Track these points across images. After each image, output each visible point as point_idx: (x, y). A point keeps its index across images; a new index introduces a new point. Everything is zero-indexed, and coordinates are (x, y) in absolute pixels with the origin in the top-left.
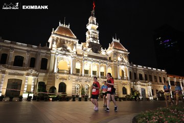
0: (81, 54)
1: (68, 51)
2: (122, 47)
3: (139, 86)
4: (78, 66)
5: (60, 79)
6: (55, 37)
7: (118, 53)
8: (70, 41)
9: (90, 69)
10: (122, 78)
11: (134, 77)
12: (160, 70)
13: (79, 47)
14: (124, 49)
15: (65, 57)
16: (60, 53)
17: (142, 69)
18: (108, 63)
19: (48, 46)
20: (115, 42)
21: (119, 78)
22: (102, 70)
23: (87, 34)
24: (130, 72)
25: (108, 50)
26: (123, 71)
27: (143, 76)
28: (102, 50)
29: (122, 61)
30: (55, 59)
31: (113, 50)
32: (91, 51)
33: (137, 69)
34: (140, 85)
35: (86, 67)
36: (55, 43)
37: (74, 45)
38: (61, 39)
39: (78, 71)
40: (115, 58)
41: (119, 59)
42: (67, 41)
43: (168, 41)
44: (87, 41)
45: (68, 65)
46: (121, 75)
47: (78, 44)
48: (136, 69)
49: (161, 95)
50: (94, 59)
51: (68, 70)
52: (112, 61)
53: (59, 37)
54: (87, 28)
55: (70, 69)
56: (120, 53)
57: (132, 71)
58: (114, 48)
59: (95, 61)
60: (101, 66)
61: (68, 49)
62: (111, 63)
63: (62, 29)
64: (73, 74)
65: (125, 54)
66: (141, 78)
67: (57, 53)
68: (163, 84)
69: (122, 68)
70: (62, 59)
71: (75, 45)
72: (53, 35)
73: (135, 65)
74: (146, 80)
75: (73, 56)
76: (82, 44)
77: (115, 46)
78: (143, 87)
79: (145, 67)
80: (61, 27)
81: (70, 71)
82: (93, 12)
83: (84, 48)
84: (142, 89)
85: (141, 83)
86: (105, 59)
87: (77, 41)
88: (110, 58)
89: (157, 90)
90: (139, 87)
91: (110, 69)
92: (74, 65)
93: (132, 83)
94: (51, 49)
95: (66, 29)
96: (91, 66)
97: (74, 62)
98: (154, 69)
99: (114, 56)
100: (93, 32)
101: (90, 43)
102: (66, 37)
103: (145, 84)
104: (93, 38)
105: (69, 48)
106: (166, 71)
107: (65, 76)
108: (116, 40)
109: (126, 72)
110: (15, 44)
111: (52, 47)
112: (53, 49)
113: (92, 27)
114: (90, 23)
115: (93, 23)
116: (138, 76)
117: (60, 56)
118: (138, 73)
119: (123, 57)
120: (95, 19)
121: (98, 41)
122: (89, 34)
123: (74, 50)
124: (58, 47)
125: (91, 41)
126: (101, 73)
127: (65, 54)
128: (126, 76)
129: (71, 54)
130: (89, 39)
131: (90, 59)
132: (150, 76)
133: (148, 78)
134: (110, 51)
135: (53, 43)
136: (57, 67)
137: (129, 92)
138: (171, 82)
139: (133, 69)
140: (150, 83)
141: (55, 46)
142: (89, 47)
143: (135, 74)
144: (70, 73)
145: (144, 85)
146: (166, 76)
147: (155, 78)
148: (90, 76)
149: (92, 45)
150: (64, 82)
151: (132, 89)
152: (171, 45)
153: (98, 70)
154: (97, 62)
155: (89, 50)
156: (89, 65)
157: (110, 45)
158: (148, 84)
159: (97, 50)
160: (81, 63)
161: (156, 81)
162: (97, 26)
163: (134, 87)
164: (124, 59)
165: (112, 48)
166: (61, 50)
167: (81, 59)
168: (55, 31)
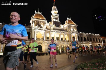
0: (49, 28)
1: (42, 27)
2: (73, 23)
4: (48, 35)
5: (38, 43)
6: (34, 20)
7: (71, 26)
8: (42, 22)
9: (55, 36)
12: (96, 34)
13: (48, 24)
14: (74, 23)
15: (40, 30)
16: (37, 29)
17: (86, 34)
18: (65, 32)
19: (30, 25)
20: (68, 20)
22: (62, 36)
23: (52, 16)
24: (78, 37)
25: (65, 24)
27: (86, 39)
28: (61, 25)
29: (73, 31)
30: (34, 32)
31: (68, 25)
32: (55, 26)
34: (85, 44)
35: (53, 36)
36: (34, 23)
37: (44, 23)
38: (37, 21)
39: (48, 38)
40: (69, 29)
41: (72, 30)
42: (40, 21)
43: (101, 17)
45: (42, 36)
47: (47, 23)
48: (82, 34)
50: (57, 31)
51: (42, 38)
52: (67, 31)
53: (36, 20)
54: (52, 13)
55: (43, 37)
56: (72, 26)
57: (79, 36)
58: (68, 24)
59: (57, 32)
60: (61, 35)
61: (41, 26)
62: (67, 32)
63: (37, 14)
64: (45, 40)
65: (75, 27)
66: (85, 40)
67: (35, 29)
68: (98, 43)
69: (74, 35)
70: (39, 32)
71: (45, 23)
72: (32, 19)
73: (81, 33)
75: (44, 30)
76: (49, 22)
78: (86, 45)
79: (87, 33)
80: (36, 14)
81: (43, 38)
82: (54, 3)
83: (51, 25)
84: (86, 46)
85: (85, 43)
86: (63, 30)
87: (46, 21)
88: (66, 29)
91: (67, 35)
92: (45, 35)
93: (80, 43)
94: (32, 27)
95: (39, 15)
96: (55, 35)
97: (46, 33)
98: (92, 34)
99: (68, 28)
100: (55, 15)
101: (54, 22)
102: (40, 19)
103: (88, 43)
104: (55, 18)
105: (42, 25)
106: (100, 35)
107: (41, 41)
108: (69, 19)
109: (76, 37)
111: (32, 26)
112: (33, 27)
113: (54, 13)
114: (53, 10)
115: (55, 10)
116: (83, 39)
117: (37, 30)
118: (83, 37)
119: (74, 28)
120: (56, 8)
121: (59, 20)
122: (53, 16)
123: (45, 26)
124: (36, 25)
126: (61, 38)
127: (40, 29)
129: (43, 29)
130: (53, 19)
131: (55, 31)
132: (91, 38)
133: (89, 39)
134: (65, 26)
135: (32, 23)
136: (36, 37)
138: (103, 41)
139: (80, 35)
140: (90, 43)
141: (34, 25)
142: (53, 24)
143: (81, 38)
144: (43, 40)
145: (87, 44)
146: (100, 37)
147: (94, 39)
148: (55, 41)
149: (55, 23)
150: (41, 44)
152: (102, 19)
153: (59, 37)
154: (59, 32)
155: (54, 26)
156: (54, 35)
157: (66, 22)
158: (89, 43)
159: (58, 26)
160: (50, 33)
161: (94, 41)
162: (58, 12)
163: (81, 45)
164: (75, 30)
165: (67, 23)
166: (38, 27)
167: (49, 31)
168: (33, 16)
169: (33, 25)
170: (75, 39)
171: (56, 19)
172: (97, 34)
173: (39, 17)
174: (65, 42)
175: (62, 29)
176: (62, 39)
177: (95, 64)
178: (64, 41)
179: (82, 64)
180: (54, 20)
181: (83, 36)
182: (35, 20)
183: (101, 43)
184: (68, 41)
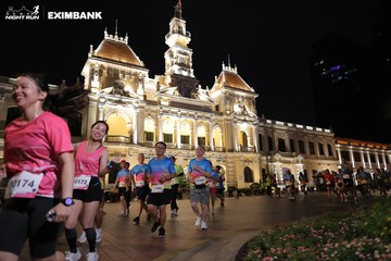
0: (156, 99)
1: (126, 94)
2: (242, 84)
3: (277, 164)
4: (149, 126)
5: (111, 155)
6: (97, 63)
7: (234, 96)
8: (129, 74)
9: (175, 131)
10: (244, 148)
11: (268, 145)
12: (320, 130)
13: (150, 84)
14: (247, 87)
15: (119, 107)
16: (110, 100)
17: (285, 128)
18: (214, 117)
19: (82, 83)
20: (227, 74)
21: (237, 148)
22: (202, 132)
23: (167, 56)
24: (260, 136)
25: (213, 89)
26: (244, 135)
27: (287, 143)
28: (200, 90)
29: (243, 114)
30: (98, 112)
31: (224, 90)
32: (177, 93)
33: (273, 130)
34: (280, 161)
35: (167, 128)
36: (96, 77)
37: (138, 80)
38: (109, 69)
39: (149, 136)
40: (228, 107)
41: (237, 109)
42: (123, 72)
43: (338, 67)
44: (168, 71)
45: (128, 126)
46: (241, 142)
47: (147, 79)
48: (272, 128)
49: (322, 181)
50: (183, 111)
51: (128, 135)
52: (221, 114)
53: (106, 64)
54: (167, 43)
55: (131, 133)
56: (238, 96)
57: (263, 134)
58: (225, 87)
59: (185, 114)
60: (198, 125)
61: (126, 89)
62: (219, 118)
63: (110, 44)
64: (139, 144)
65: (249, 99)
66: (282, 148)
67: (102, 100)
68: (326, 159)
69: (243, 127)
70: (114, 112)
71: (142, 81)
72: (91, 61)
73: (269, 121)
74: (293, 151)
75: (137, 105)
76: (157, 77)
77: (227, 81)
78: (286, 166)
79: (290, 125)
80: (109, 42)
81: (131, 137)
82: (179, 6)
83: (162, 88)
85: (283, 159)
86: (207, 109)
87: (146, 72)
88: (217, 107)
89: (314, 172)
90: (278, 167)
91: (219, 129)
92: (140, 125)
93: (265, 158)
94: (89, 91)
95: (120, 47)
96: (176, 125)
97: (141, 118)
98: (308, 128)
99: (226, 103)
100: (180, 52)
101: (174, 76)
102: (120, 63)
103: (291, 159)
104: (179, 65)
105: (128, 88)
106: (334, 131)
107: (122, 148)
108: (229, 69)
109: (252, 136)
110: (7, 82)
111: (90, 86)
112: (93, 90)
113: (177, 42)
114: (173, 32)
115: (180, 33)
116: (277, 144)
117: (108, 106)
118: (276, 136)
119: (245, 104)
120: (183, 24)
121: (192, 70)
122: (172, 56)
123: (140, 91)
124: (104, 86)
125: (177, 72)
126: (199, 138)
127: (119, 102)
128: (252, 144)
129: (133, 101)
130: (172, 67)
131: (175, 110)
132: (301, 144)
133: (297, 146)
134: (215, 93)
135: (92, 78)
137: (257, 177)
139: (265, 128)
140: (300, 158)
141: (96, 83)
142: (172, 85)
143: (270, 140)
144: (131, 142)
145: (289, 162)
146: (334, 141)
147: (311, 145)
148: (176, 147)
149: (177, 81)
151: (263, 171)
152: (344, 76)
153: (192, 133)
154: (190, 116)
155: (172, 91)
156: (173, 124)
157: (216, 80)
158: (295, 159)
159: (189, 91)
160: (157, 120)
161: (313, 152)
162: (189, 40)
163: (267, 166)
164: (248, 109)
165: (221, 85)
166: (111, 93)
167: (156, 112)
168: (96, 51)
169: (95, 86)
170: (249, 145)
171: (183, 65)
172: (323, 127)
173: (120, 55)
174: (211, 153)
175: (202, 104)
176: (201, 141)
177: (306, 234)
178: (209, 150)
179: (266, 233)
180: (176, 69)
181: (275, 134)
182: (102, 66)
183: (334, 159)
184: (224, 151)
